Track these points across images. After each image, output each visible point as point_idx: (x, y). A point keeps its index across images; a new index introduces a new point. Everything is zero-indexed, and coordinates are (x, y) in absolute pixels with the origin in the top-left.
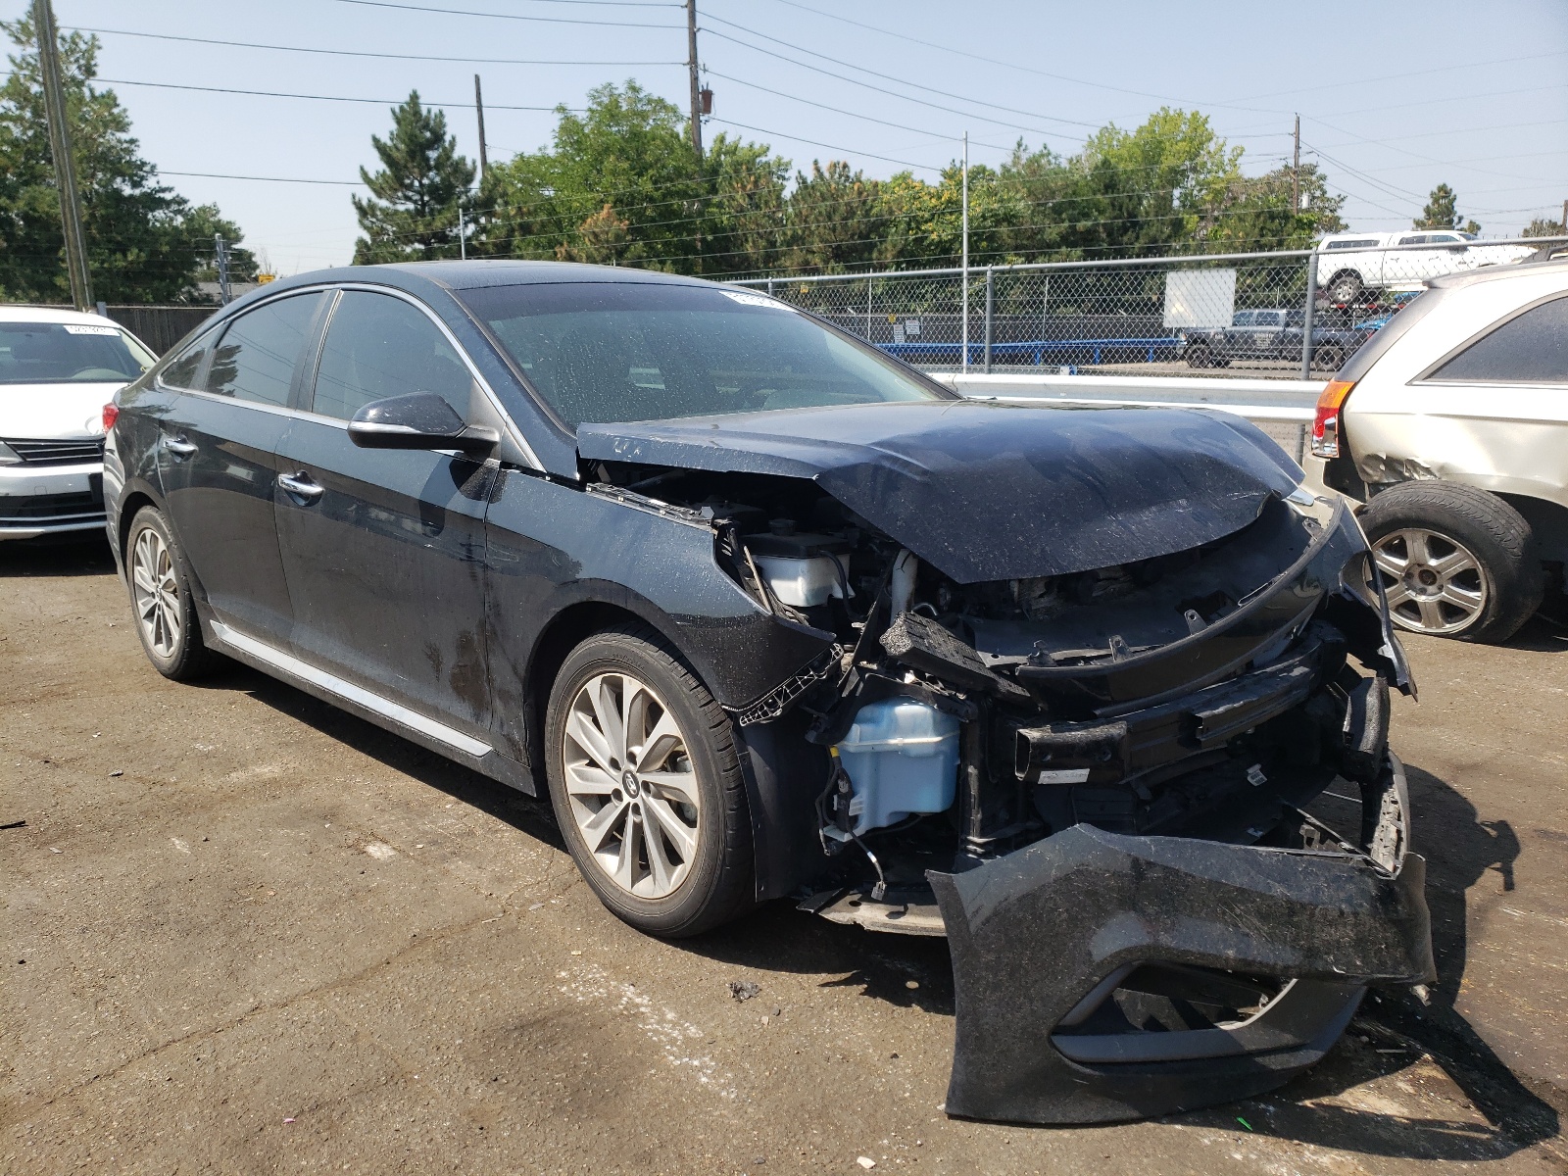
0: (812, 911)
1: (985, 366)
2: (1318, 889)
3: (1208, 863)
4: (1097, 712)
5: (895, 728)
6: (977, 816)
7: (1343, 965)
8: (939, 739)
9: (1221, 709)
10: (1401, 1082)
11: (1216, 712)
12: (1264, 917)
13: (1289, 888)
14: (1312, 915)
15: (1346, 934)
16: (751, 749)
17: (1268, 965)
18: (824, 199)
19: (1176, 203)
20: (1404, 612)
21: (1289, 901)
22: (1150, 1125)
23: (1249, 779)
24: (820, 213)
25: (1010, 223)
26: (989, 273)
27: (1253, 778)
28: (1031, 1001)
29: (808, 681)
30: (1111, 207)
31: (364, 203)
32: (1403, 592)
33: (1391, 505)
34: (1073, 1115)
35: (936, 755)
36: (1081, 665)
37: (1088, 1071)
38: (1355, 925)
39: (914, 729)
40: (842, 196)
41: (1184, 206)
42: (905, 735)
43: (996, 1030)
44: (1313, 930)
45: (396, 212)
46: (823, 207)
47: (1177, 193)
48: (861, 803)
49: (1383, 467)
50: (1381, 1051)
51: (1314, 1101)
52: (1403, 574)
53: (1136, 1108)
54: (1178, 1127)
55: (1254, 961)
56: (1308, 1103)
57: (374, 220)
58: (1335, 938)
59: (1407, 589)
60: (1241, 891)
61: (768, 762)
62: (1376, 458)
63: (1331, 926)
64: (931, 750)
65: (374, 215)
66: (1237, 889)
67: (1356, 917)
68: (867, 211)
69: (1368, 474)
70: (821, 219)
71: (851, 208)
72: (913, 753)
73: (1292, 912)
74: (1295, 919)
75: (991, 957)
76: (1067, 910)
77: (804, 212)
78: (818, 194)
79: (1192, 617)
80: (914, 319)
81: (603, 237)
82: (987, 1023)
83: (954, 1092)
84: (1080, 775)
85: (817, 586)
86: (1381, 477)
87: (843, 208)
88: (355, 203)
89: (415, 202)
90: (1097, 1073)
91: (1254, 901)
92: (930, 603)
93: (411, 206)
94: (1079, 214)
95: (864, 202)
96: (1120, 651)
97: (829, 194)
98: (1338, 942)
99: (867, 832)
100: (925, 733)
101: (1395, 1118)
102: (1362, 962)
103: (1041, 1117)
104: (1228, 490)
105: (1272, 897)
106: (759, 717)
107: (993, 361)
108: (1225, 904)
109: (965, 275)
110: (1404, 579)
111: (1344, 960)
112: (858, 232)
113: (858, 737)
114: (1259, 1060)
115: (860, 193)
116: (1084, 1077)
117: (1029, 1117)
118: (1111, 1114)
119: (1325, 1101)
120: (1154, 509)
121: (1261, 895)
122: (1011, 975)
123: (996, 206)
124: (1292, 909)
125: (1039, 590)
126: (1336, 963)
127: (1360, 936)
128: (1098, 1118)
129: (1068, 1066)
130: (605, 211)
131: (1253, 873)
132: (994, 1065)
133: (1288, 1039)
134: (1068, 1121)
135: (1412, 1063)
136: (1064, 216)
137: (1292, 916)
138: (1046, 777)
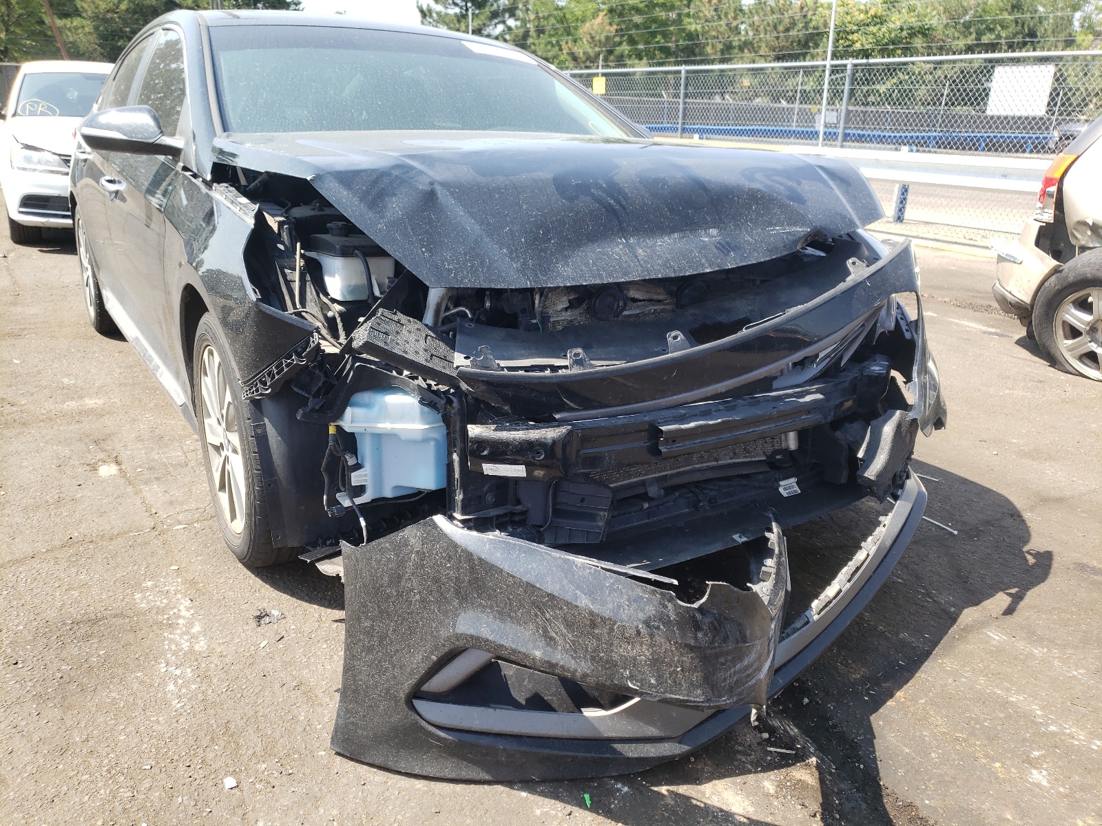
0: (309, 561)
1: (839, 143)
2: (619, 606)
3: (530, 567)
4: (557, 416)
5: (385, 414)
6: (459, 497)
7: (637, 681)
8: (427, 427)
9: (692, 425)
10: (768, 782)
11: (683, 427)
12: (569, 626)
13: (593, 601)
14: (612, 630)
15: (642, 652)
16: (266, 420)
17: (568, 671)
18: (773, 12)
19: (1076, 24)
20: (1087, 361)
21: (591, 613)
22: (500, 788)
23: (781, 490)
24: (769, 25)
25: (924, 35)
26: (849, 67)
27: (785, 489)
28: (394, 667)
29: (290, 364)
30: (1014, 25)
31: (425, 8)
32: (1086, 343)
33: (1083, 266)
34: (429, 769)
35: (425, 440)
36: (548, 372)
37: (442, 734)
38: (652, 646)
39: (402, 416)
40: (787, 11)
41: (1082, 26)
42: (393, 421)
43: (367, 687)
44: (612, 644)
45: (447, 14)
46: (771, 19)
47: (1078, 15)
48: (366, 475)
49: (1089, 233)
50: (772, 749)
51: (672, 788)
52: (1088, 328)
53: (488, 772)
54: (524, 794)
55: (557, 664)
56: (663, 789)
57: (431, 20)
58: (631, 655)
59: (1090, 342)
60: (552, 597)
61: (280, 433)
62: (1084, 224)
63: (629, 643)
64: (419, 437)
65: (431, 16)
66: (549, 595)
67: (651, 639)
68: (806, 23)
69: (1076, 238)
70: (768, 28)
71: (794, 20)
72: (403, 437)
73: (593, 625)
74: (597, 632)
75: (367, 624)
76: (419, 592)
77: (757, 23)
78: (769, 8)
79: (675, 338)
80: (833, 110)
81: (597, 38)
82: (361, 680)
83: (336, 732)
84: (518, 471)
85: (353, 283)
86: (1087, 241)
87: (787, 21)
88: (418, 7)
89: (461, 8)
90: (451, 738)
91: (561, 608)
92: (467, 308)
93: (457, 10)
94: (986, 28)
95: (805, 16)
96: (579, 362)
97: (778, 9)
98: (635, 659)
99: (373, 501)
100: (413, 421)
101: (738, 818)
102: (656, 680)
103: (402, 766)
104: (771, 224)
105: (577, 607)
106: (253, 393)
107: (844, 140)
108: (538, 607)
109: (828, 67)
110: (1088, 333)
111: (639, 677)
112: (797, 39)
113: (353, 419)
114: (618, 746)
115: (802, 8)
116: (439, 739)
117: (390, 764)
118: (464, 774)
119: (683, 789)
120: (676, 235)
121: (568, 604)
122: (381, 643)
123: (913, 20)
124: (594, 621)
125: (563, 303)
126: (632, 677)
127: (656, 657)
128: (453, 776)
129: (423, 728)
130: (600, 18)
131: (565, 582)
132: (364, 716)
133: (652, 731)
134: (425, 773)
135: (794, 764)
136: (972, 30)
137: (593, 628)
138: (489, 469)
